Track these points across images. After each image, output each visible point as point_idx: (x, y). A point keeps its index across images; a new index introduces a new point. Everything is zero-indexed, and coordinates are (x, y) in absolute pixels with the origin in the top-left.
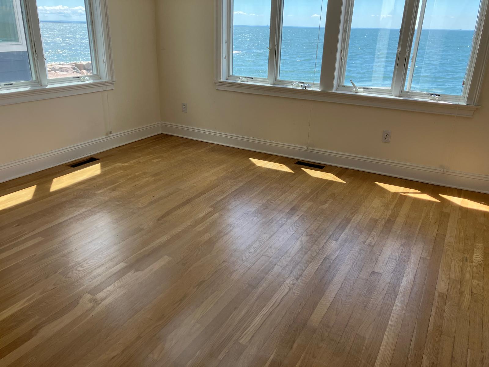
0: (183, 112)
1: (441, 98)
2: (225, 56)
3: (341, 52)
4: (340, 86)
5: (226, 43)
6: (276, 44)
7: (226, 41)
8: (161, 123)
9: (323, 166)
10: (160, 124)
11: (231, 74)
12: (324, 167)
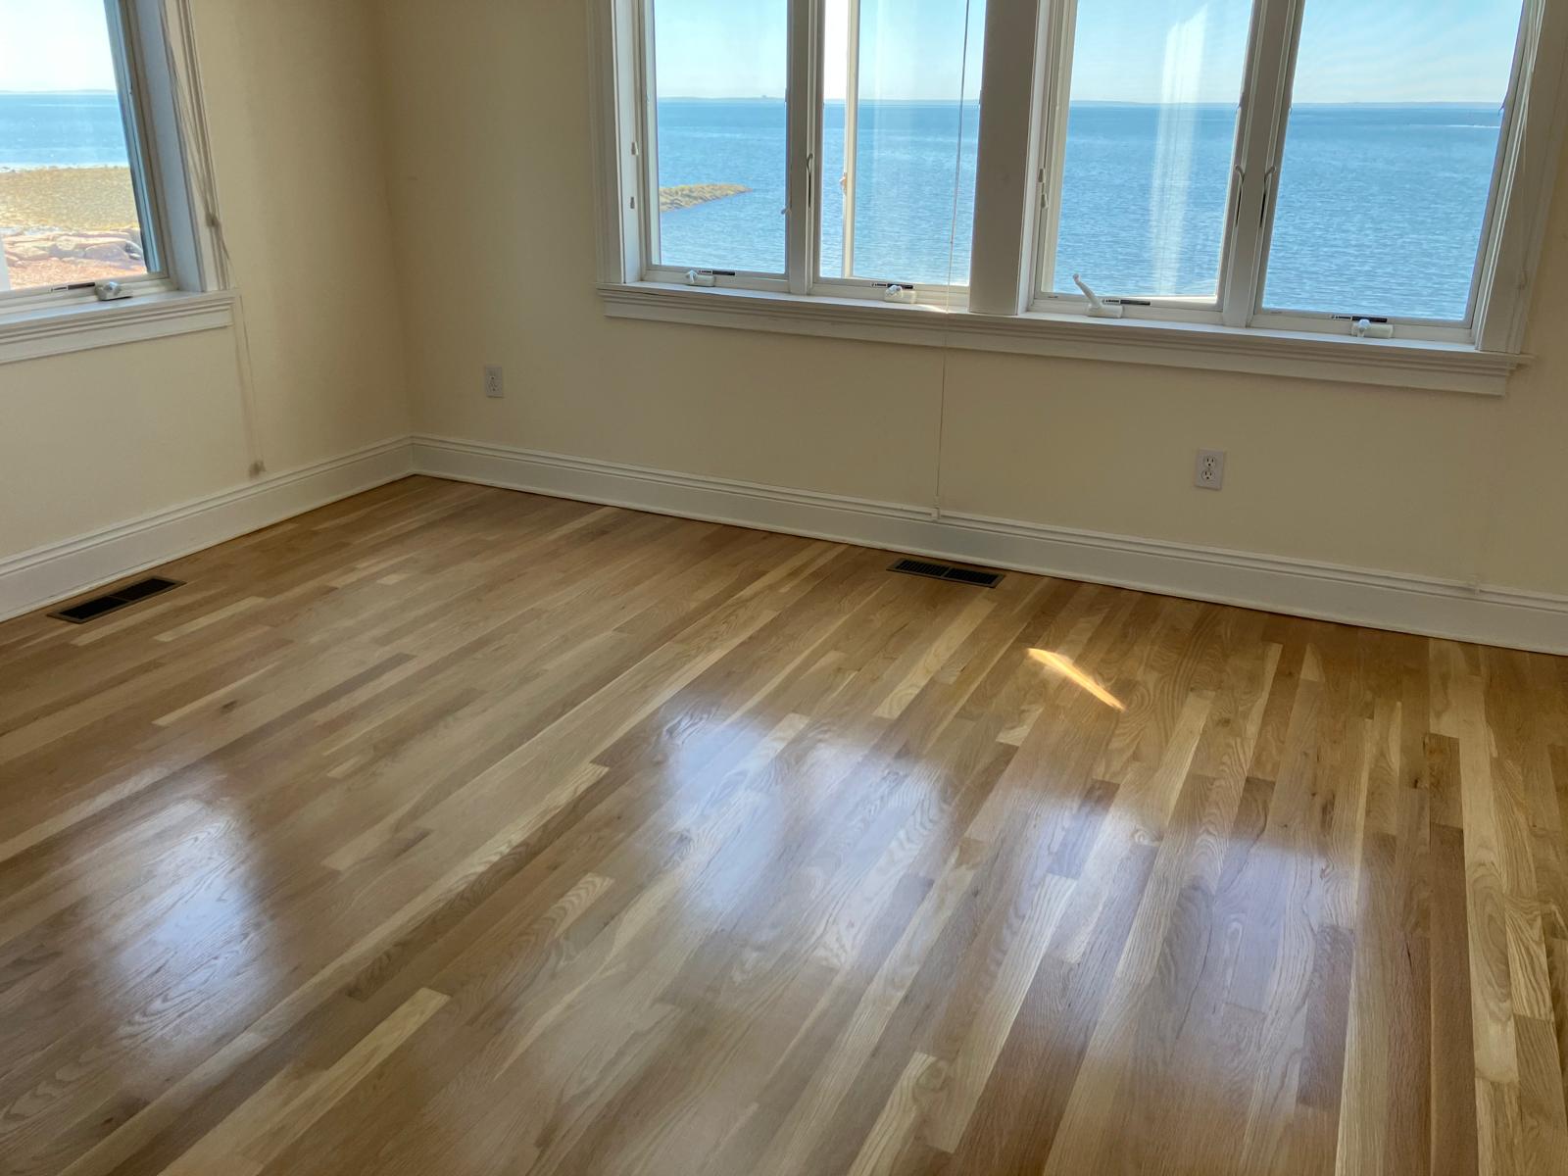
0: (490, 397)
1: (1391, 331)
2: (632, 199)
3: (1040, 179)
4: (1037, 296)
5: (633, 152)
6: (811, 155)
7: (633, 145)
8: (412, 437)
9: (992, 576)
10: (409, 442)
11: (655, 261)
12: (995, 577)
